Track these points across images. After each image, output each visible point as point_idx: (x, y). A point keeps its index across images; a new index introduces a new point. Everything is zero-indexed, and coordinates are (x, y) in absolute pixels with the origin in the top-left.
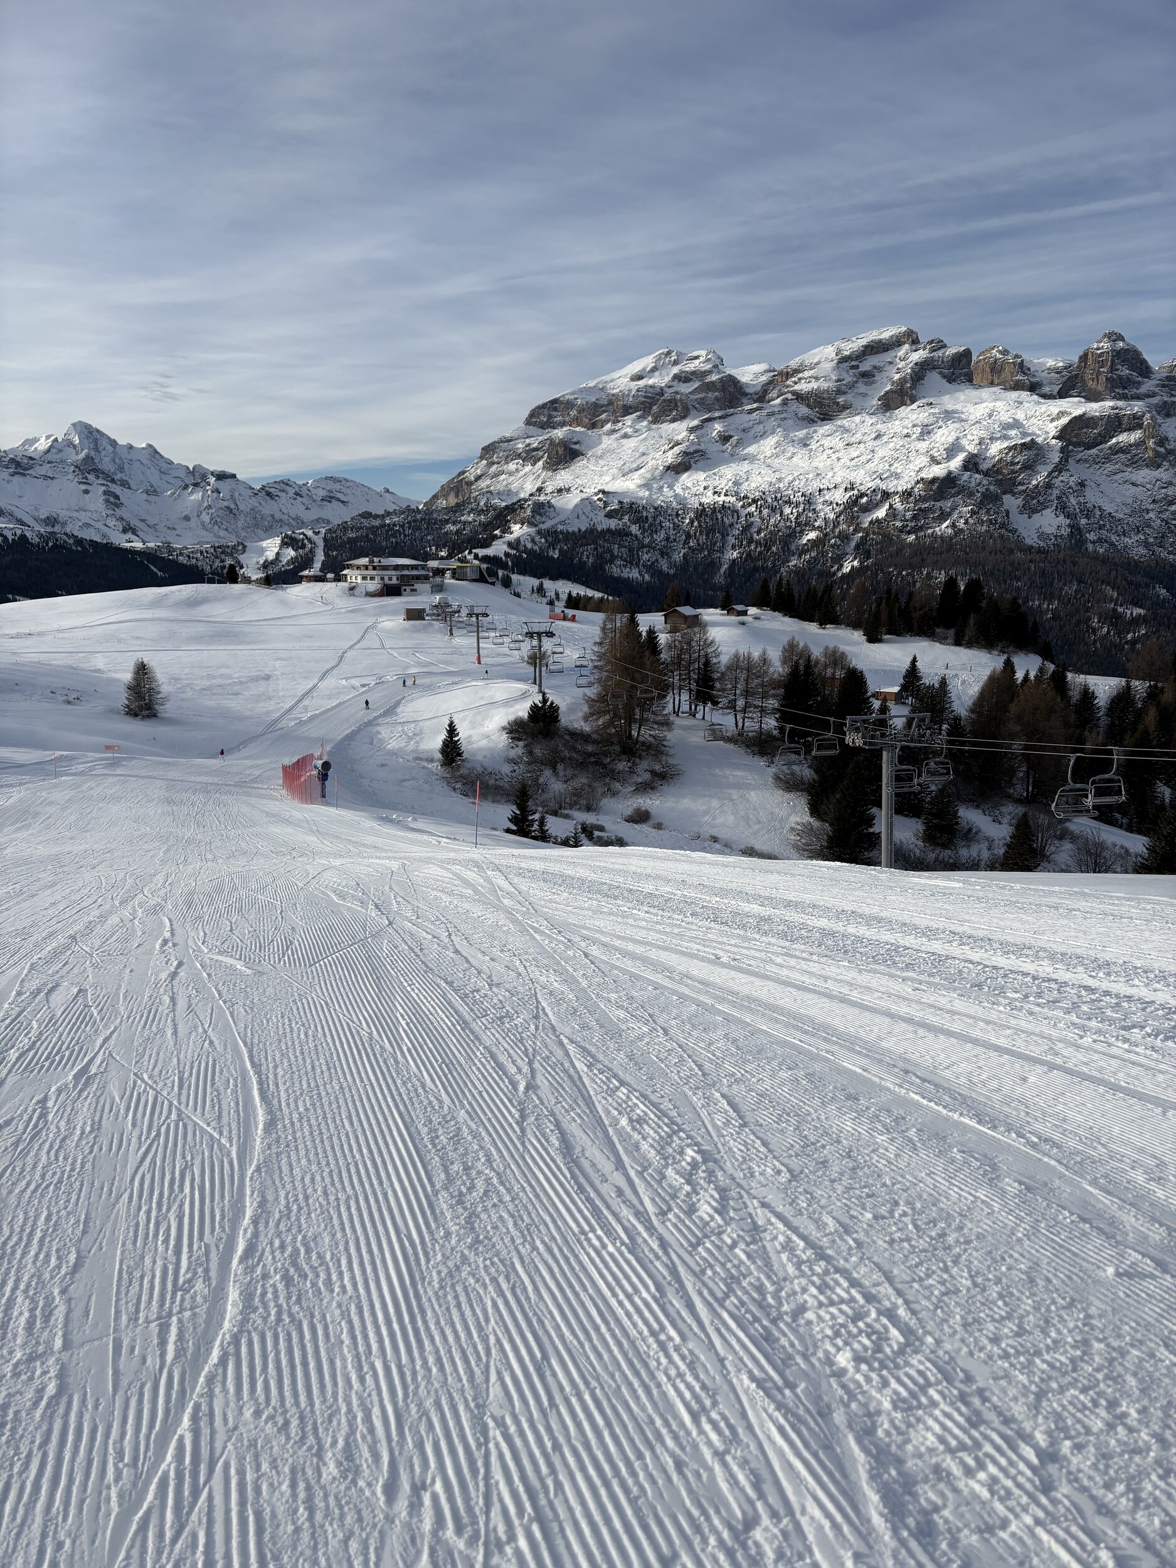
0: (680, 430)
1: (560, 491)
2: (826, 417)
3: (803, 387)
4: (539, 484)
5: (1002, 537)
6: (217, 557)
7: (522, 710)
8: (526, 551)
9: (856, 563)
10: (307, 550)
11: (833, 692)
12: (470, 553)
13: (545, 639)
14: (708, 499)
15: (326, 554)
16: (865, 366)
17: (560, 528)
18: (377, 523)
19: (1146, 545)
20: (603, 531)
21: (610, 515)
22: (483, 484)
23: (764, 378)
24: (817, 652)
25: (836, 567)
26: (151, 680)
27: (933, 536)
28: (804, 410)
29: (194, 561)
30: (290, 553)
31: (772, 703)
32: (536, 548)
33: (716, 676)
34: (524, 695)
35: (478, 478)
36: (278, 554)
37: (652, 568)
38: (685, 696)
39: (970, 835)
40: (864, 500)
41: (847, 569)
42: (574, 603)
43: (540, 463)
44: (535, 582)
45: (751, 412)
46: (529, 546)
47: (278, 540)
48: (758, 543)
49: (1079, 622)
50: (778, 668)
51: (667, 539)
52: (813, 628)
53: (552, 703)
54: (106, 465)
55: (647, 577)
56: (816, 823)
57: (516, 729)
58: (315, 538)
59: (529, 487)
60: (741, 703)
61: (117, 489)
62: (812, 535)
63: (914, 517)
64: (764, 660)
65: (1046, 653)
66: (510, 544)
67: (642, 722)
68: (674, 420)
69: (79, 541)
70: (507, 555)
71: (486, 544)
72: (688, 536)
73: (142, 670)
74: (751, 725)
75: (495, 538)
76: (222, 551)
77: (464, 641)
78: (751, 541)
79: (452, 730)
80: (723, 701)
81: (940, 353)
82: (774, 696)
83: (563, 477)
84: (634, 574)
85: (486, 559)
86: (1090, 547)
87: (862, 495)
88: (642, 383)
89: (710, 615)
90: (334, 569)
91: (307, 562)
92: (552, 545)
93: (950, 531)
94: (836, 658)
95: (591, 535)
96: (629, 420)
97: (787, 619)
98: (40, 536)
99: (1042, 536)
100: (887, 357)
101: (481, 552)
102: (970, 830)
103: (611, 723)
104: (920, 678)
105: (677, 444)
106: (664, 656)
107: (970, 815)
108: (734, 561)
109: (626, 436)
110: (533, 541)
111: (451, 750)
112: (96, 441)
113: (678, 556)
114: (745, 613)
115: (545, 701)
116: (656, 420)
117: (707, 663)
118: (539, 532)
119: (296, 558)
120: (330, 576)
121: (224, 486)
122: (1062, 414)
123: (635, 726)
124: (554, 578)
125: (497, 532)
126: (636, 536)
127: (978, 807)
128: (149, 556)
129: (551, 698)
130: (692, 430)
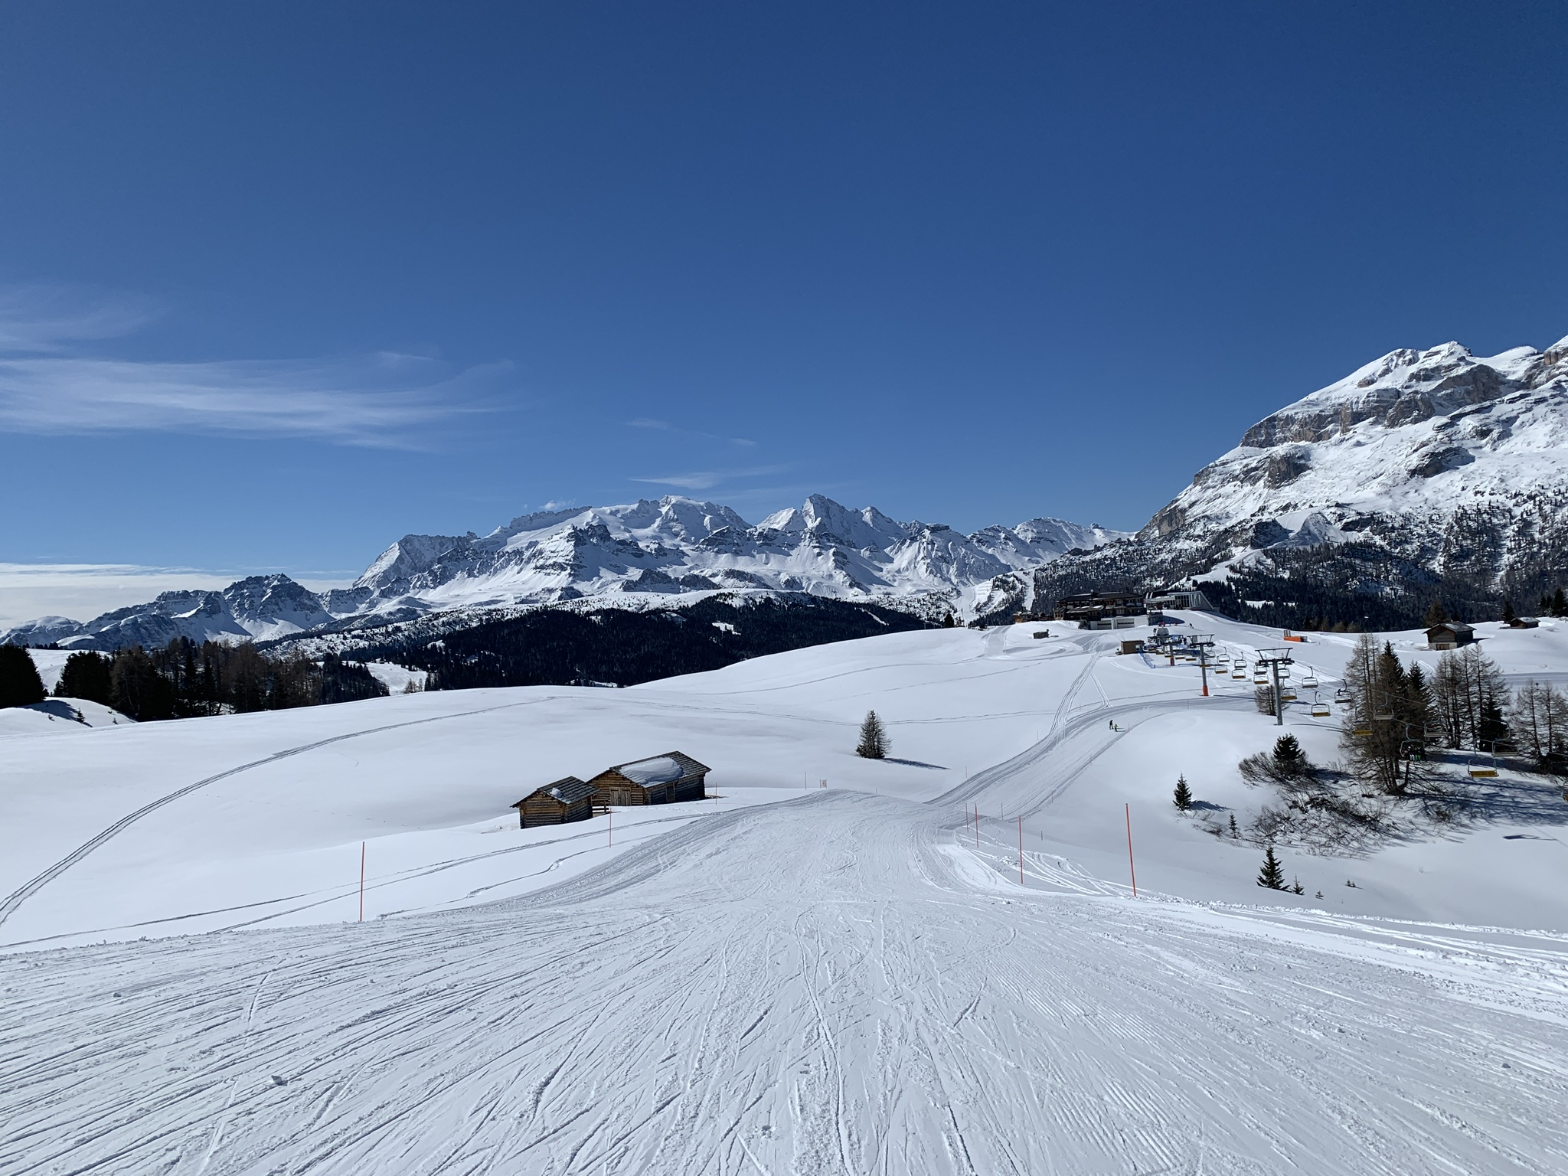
0: (1426, 430)
1: (1286, 508)
4: (1261, 504)
6: (933, 604)
8: (1251, 573)
10: (1018, 590)
12: (1188, 579)
13: (1281, 668)
14: (1469, 501)
15: (1037, 593)
17: (1290, 546)
18: (1088, 558)
20: (1340, 546)
21: (1347, 528)
22: (1197, 510)
29: (912, 609)
30: (1000, 595)
32: (1262, 569)
34: (1263, 733)
35: (1192, 505)
36: (989, 597)
43: (1261, 483)
45: (1512, 401)
46: (1255, 568)
47: (989, 583)
48: (1542, 545)
54: (837, 530)
55: (1401, 592)
58: (1024, 578)
59: (1251, 506)
61: (844, 549)
68: (1416, 421)
70: (1228, 579)
71: (1206, 570)
72: (1448, 542)
75: (1215, 562)
77: (1187, 671)
78: (1533, 541)
83: (1288, 493)
85: (1206, 585)
88: (1372, 388)
89: (1487, 630)
90: (1044, 609)
91: (1020, 603)
92: (1283, 565)
95: (1328, 552)
96: (1360, 426)
98: (782, 597)
101: (1200, 579)
105: (1423, 445)
108: (1512, 566)
109: (1359, 444)
110: (1258, 563)
112: (828, 509)
114: (1535, 625)
115: (1287, 739)
116: (1392, 425)
118: (1266, 553)
119: (1008, 600)
120: (1039, 615)
125: (1217, 556)
126: (1381, 547)
128: (872, 607)
130: (1440, 429)
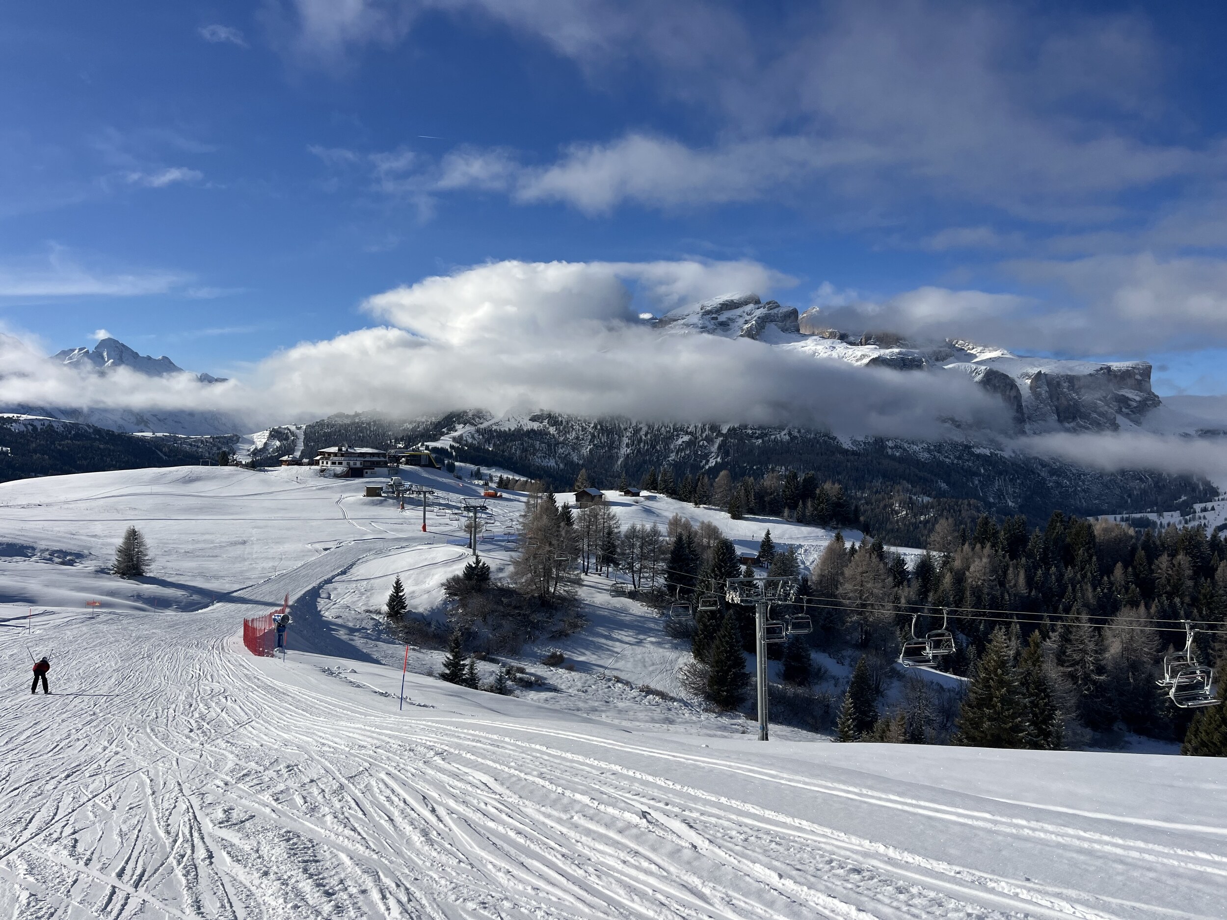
5: (825, 442)
6: (214, 445)
7: (459, 570)
8: (467, 445)
9: (719, 459)
10: (290, 441)
11: (709, 556)
12: (422, 445)
13: (479, 512)
15: (306, 445)
16: (722, 318)
17: (494, 427)
18: (348, 421)
20: (528, 431)
21: (533, 419)
24: (695, 526)
25: (704, 462)
26: (141, 544)
27: (775, 441)
29: (195, 449)
30: (276, 443)
31: (662, 565)
32: (475, 442)
33: (618, 543)
34: (461, 558)
36: (266, 444)
37: (566, 459)
38: (592, 560)
41: (712, 463)
42: (504, 485)
44: (474, 468)
46: (470, 440)
47: (267, 433)
48: (646, 443)
49: (885, 506)
50: (666, 538)
51: (577, 438)
52: (690, 506)
53: (484, 564)
55: (561, 466)
56: (700, 666)
57: (454, 587)
58: (297, 432)
60: (637, 566)
62: (686, 438)
64: (655, 532)
65: (866, 529)
66: (454, 439)
67: (558, 579)
70: (452, 447)
71: (435, 439)
72: (593, 436)
73: (133, 536)
74: (646, 585)
75: (443, 434)
76: (219, 440)
77: (413, 513)
78: (640, 441)
79: (398, 587)
80: (623, 563)
81: (775, 311)
82: (663, 560)
84: (552, 463)
85: (435, 450)
89: (611, 495)
90: (310, 457)
91: (289, 451)
92: (488, 441)
94: (710, 531)
95: (518, 435)
97: (670, 500)
98: (65, 425)
100: (739, 311)
101: (432, 444)
102: (820, 669)
103: (532, 580)
104: (773, 548)
106: (575, 526)
107: (819, 659)
108: (628, 455)
110: (473, 437)
111: (397, 602)
112: (121, 352)
113: (586, 451)
114: (638, 495)
115: (478, 562)
117: (610, 533)
118: (478, 431)
119: (280, 446)
120: (305, 460)
122: (864, 356)
123: (552, 583)
124: (489, 466)
125: (444, 430)
126: (553, 435)
127: (824, 651)
128: (157, 443)
129: (483, 560)
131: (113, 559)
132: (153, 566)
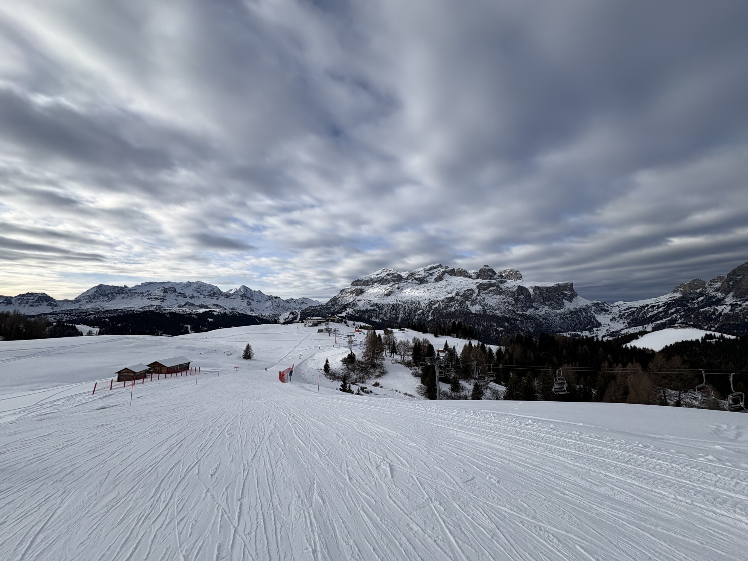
0: (388, 286)
1: (359, 300)
2: (422, 283)
3: (416, 277)
4: (354, 299)
5: (466, 311)
7: (346, 356)
8: (350, 315)
9: (432, 317)
10: (296, 315)
11: (425, 350)
12: (336, 315)
13: (352, 337)
14: (395, 302)
15: (301, 316)
16: (431, 272)
17: (359, 309)
18: (314, 308)
19: (501, 313)
20: (369, 310)
21: (371, 306)
22: (340, 299)
23: (407, 275)
24: (421, 340)
25: (427, 319)
26: (251, 349)
27: (450, 311)
28: (417, 282)
29: (267, 318)
30: (291, 316)
31: (411, 353)
32: (353, 314)
33: (396, 346)
34: (347, 351)
35: (339, 298)
36: (288, 316)
37: (382, 319)
38: (388, 351)
39: (463, 389)
40: (433, 303)
41: (430, 319)
42: (361, 327)
43: (354, 294)
44: (353, 322)
45: (404, 282)
46: (351, 313)
47: (289, 313)
48: (408, 312)
49: (488, 332)
50: (412, 344)
51: (385, 312)
52: (421, 333)
53: (354, 354)
54: (249, 295)
55: (381, 321)
56: (423, 386)
57: (344, 361)
58: (298, 312)
59: (352, 300)
60: (402, 353)
61: (250, 301)
62: (421, 311)
63: (445, 306)
64: (408, 342)
65: (479, 340)
66: (346, 313)
67: (377, 358)
68: (386, 284)
69: (239, 314)
70: (346, 316)
71: (341, 313)
72: (391, 311)
73: (248, 346)
74: (406, 360)
75: (343, 312)
76: (274, 316)
77: (333, 337)
78: (406, 312)
79: (327, 361)
80: (398, 353)
81: (448, 269)
82: (411, 351)
83: (360, 297)
84: (377, 320)
85: (340, 317)
86: (488, 313)
87: (432, 301)
88: (378, 276)
89: (395, 330)
90: (302, 320)
91: (296, 318)
92: (357, 313)
93: (454, 310)
94: (426, 341)
95: (367, 311)
96: (376, 284)
97: (415, 331)
98: (230, 312)
99: (476, 311)
100: (436, 270)
101: (339, 315)
102: (463, 387)
103: (369, 359)
104: (448, 346)
105: (387, 289)
106: (383, 341)
107: (462, 383)
108: (402, 317)
109: (375, 288)
110: (352, 312)
111: (327, 367)
112: (247, 290)
113: (388, 316)
114: (404, 330)
115: (352, 353)
116: (382, 284)
117: (394, 343)
118: (354, 310)
119: (293, 317)
120: (300, 322)
121: (277, 300)
122: (477, 283)
123: (375, 360)
124: (357, 321)
125: (343, 310)
126: (378, 311)
127: (465, 381)
128: (257, 317)
129: (353, 352)
130: (391, 286)
131: (242, 353)
132: (254, 356)
